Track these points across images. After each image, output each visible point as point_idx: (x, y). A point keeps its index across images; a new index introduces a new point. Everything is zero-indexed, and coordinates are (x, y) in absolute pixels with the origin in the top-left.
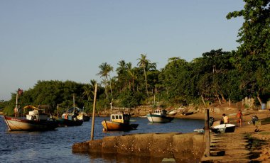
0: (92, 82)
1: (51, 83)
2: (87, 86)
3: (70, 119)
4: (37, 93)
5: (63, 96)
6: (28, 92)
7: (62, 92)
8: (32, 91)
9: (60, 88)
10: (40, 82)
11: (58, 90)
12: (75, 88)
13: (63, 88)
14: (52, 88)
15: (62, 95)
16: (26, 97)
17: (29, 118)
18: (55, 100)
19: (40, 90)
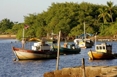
0: (108, 3)
1: (65, 5)
2: (104, 8)
3: (69, 47)
4: (51, 16)
5: (78, 19)
6: (42, 15)
7: (77, 15)
8: (45, 14)
9: (74, 11)
10: (54, 4)
11: (73, 13)
12: (91, 10)
13: (78, 10)
14: (66, 10)
15: (76, 18)
16: (39, 21)
17: (34, 49)
18: (69, 23)
19: (54, 13)
